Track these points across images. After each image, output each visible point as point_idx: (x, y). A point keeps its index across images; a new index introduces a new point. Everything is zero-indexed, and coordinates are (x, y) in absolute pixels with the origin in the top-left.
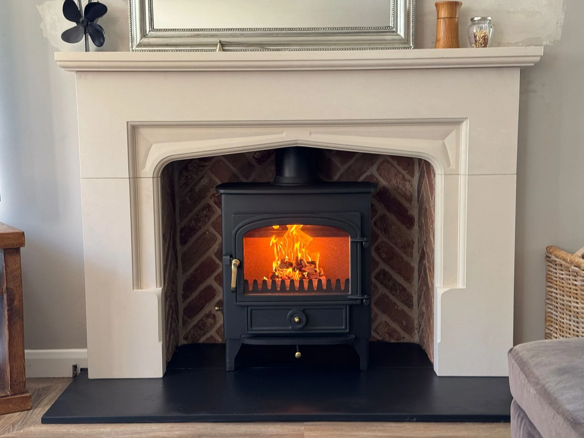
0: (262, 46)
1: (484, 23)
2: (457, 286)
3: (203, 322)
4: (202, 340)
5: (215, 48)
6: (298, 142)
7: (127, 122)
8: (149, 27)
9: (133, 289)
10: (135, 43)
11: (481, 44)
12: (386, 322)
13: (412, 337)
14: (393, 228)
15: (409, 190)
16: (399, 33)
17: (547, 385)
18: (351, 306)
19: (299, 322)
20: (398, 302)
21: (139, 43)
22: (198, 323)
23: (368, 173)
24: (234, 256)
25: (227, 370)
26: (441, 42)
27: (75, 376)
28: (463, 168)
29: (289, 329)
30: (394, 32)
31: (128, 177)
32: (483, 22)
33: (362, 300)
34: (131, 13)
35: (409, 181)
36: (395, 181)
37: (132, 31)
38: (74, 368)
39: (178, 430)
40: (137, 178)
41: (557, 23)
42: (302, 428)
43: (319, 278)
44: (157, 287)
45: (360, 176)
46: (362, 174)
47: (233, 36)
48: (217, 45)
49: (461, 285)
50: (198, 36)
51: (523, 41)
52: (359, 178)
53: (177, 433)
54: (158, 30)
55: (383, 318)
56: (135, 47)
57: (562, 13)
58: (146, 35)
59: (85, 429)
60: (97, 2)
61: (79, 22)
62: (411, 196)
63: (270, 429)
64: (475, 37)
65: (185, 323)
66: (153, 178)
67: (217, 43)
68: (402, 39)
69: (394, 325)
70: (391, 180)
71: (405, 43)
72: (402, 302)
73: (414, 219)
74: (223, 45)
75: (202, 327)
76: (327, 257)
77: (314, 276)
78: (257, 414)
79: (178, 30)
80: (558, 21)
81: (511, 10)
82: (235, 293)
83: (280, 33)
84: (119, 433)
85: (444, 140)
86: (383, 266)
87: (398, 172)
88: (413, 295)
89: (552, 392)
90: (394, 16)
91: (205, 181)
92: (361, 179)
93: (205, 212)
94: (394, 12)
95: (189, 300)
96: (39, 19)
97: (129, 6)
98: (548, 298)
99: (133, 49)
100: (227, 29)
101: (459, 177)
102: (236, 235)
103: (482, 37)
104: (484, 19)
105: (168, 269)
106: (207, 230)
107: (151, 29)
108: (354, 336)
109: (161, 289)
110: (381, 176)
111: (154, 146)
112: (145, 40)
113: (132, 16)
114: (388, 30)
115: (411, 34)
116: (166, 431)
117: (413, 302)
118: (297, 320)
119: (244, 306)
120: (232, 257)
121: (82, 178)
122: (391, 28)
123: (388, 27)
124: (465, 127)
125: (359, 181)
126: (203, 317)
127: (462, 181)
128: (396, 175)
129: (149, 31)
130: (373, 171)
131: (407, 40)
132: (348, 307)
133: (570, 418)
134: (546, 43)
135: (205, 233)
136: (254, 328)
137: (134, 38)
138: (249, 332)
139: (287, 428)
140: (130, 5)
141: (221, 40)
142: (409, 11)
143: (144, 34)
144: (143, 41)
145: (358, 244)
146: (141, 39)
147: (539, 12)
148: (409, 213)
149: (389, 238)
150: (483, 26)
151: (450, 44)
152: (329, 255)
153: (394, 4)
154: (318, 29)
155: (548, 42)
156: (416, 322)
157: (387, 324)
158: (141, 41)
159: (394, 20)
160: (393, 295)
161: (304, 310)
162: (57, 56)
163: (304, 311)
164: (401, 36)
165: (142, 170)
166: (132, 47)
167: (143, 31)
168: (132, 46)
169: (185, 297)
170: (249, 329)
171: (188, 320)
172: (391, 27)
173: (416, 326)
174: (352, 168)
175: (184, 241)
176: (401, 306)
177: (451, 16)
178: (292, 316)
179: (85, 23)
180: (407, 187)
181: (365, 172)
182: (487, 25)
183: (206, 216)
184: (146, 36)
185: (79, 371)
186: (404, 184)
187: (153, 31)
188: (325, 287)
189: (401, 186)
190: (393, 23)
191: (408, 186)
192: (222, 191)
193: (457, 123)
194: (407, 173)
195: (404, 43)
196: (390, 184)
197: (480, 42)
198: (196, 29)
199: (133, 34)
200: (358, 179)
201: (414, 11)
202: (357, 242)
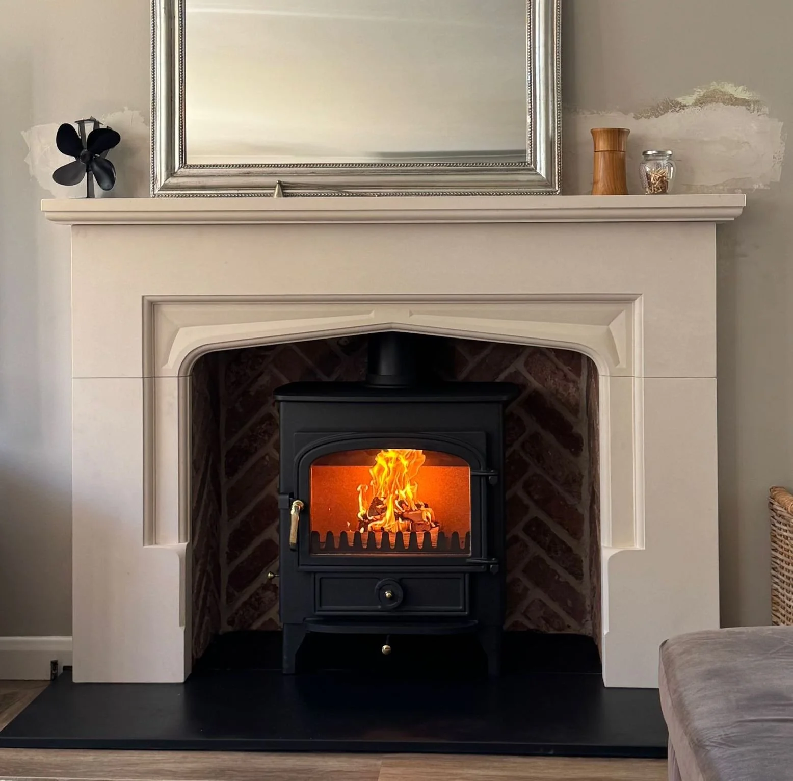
0: (339, 190)
1: (663, 159)
2: (634, 546)
3: (257, 597)
4: (255, 626)
5: (273, 191)
6: (393, 326)
7: (143, 297)
8: (179, 162)
9: (144, 545)
10: (158, 185)
11: (658, 189)
12: (540, 600)
13: (582, 625)
14: (550, 454)
15: (574, 396)
16: (538, 170)
17: (684, 694)
18: (473, 575)
19: (392, 598)
20: (560, 571)
21: (163, 185)
22: (251, 597)
23: (511, 369)
24: (295, 495)
25: (284, 672)
26: (601, 186)
27: (54, 677)
28: (637, 368)
29: (376, 609)
30: (531, 170)
31: (141, 376)
32: (661, 158)
33: (488, 565)
34: (153, 142)
35: (574, 382)
36: (552, 381)
37: (154, 167)
38: (54, 665)
39: (192, 762)
40: (155, 377)
41: (774, 157)
42: (379, 762)
43: (427, 529)
44: (179, 542)
45: (498, 374)
46: (502, 371)
47: (298, 175)
48: (275, 187)
49: (638, 545)
50: (248, 174)
51: (724, 183)
52: (498, 377)
53: (190, 765)
54: (191, 166)
55: (537, 594)
56: (158, 190)
57: (782, 143)
58: (175, 173)
59: (56, 756)
60: (106, 128)
61: (79, 156)
62: (578, 405)
63: (330, 763)
64: (649, 178)
65: (230, 598)
66: (178, 377)
67: (275, 184)
68: (542, 180)
69: (554, 606)
70: (546, 379)
71: (547, 186)
72: (566, 569)
73: (583, 440)
74: (283, 186)
75: (256, 605)
76: (447, 497)
77: (421, 527)
78: (313, 740)
79: (220, 166)
80: (775, 155)
81: (705, 139)
82: (297, 552)
83: (367, 170)
84: (105, 764)
85: (609, 325)
86: (535, 512)
87: (557, 368)
88: (583, 559)
89: (687, 703)
90: (532, 147)
91: (265, 380)
92: (501, 378)
93: (263, 426)
94: (531, 142)
95: (238, 562)
96: (25, 150)
97: (151, 132)
98: (773, 567)
99: (155, 193)
100: (290, 165)
101: (631, 379)
102: (299, 463)
103: (659, 178)
104: (661, 153)
105: (201, 514)
106: (267, 454)
107: (181, 165)
108: (476, 621)
109: (186, 544)
110: (530, 373)
111: (182, 331)
112: (173, 181)
113: (155, 146)
114: (522, 167)
115: (556, 174)
116: (174, 762)
117: (582, 570)
118: (389, 595)
119: (309, 573)
120: (293, 498)
121: (74, 378)
122: (527, 164)
123: (522, 163)
124: (638, 307)
125: (497, 381)
126: (258, 589)
127: (637, 386)
128: (553, 373)
129: (179, 168)
130: (519, 365)
131: (550, 181)
132: (467, 576)
133: (695, 739)
134: (759, 186)
135: (263, 458)
136: (324, 607)
137: (156, 178)
138: (317, 613)
139: (356, 762)
140: (153, 131)
141: (281, 180)
142: (553, 141)
143: (171, 173)
144: (169, 182)
145: (482, 480)
146: (166, 180)
147: (746, 142)
148: (574, 431)
149: (544, 469)
150: (661, 162)
151: (612, 190)
152: (450, 495)
153: (531, 130)
154: (421, 165)
155: (761, 184)
156: (588, 602)
157: (544, 604)
158: (166, 182)
159: (531, 154)
160: (552, 557)
161: (401, 579)
162: (45, 204)
163: (400, 582)
164: (541, 175)
165: (162, 366)
166: (154, 191)
167: (170, 168)
168: (154, 188)
169: (231, 557)
170: (317, 609)
171: (236, 593)
172: (527, 162)
173: (588, 609)
174: (487, 361)
175: (231, 470)
176: (565, 576)
177: (612, 150)
178: (382, 589)
179: (88, 158)
180: (570, 391)
181: (506, 368)
182: (665, 162)
183: (265, 432)
184: (175, 175)
185: (60, 671)
186: (565, 385)
187: (184, 168)
188: (434, 545)
189: (561, 389)
190: (530, 158)
191: (572, 389)
192: (280, 397)
193: (627, 300)
194: (570, 370)
195: (545, 187)
196: (544, 386)
197: (655, 186)
198: (246, 165)
199: (155, 171)
200: (496, 379)
201: (560, 140)
202: (481, 476)
